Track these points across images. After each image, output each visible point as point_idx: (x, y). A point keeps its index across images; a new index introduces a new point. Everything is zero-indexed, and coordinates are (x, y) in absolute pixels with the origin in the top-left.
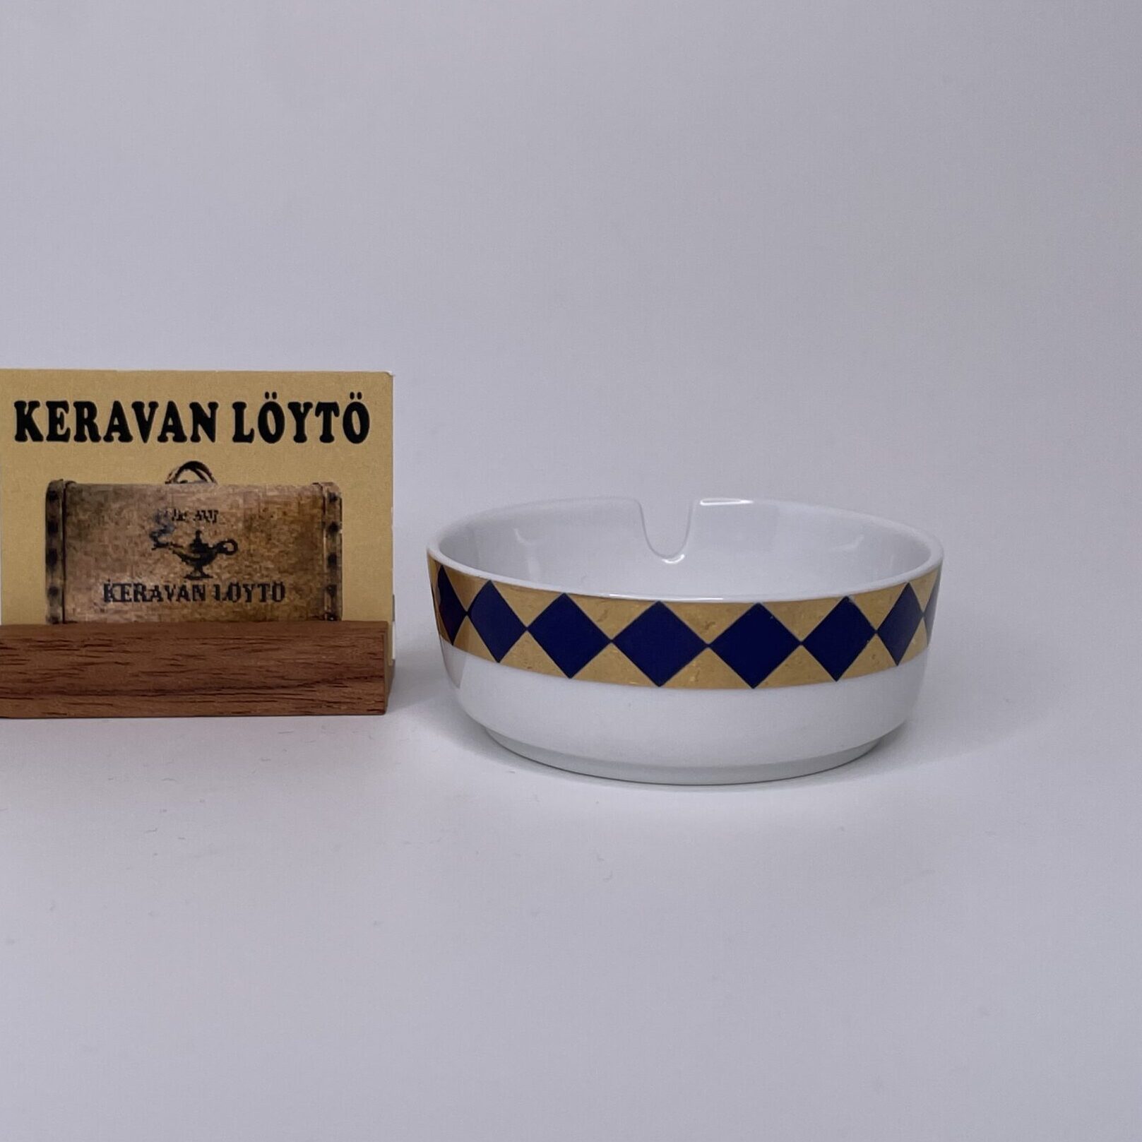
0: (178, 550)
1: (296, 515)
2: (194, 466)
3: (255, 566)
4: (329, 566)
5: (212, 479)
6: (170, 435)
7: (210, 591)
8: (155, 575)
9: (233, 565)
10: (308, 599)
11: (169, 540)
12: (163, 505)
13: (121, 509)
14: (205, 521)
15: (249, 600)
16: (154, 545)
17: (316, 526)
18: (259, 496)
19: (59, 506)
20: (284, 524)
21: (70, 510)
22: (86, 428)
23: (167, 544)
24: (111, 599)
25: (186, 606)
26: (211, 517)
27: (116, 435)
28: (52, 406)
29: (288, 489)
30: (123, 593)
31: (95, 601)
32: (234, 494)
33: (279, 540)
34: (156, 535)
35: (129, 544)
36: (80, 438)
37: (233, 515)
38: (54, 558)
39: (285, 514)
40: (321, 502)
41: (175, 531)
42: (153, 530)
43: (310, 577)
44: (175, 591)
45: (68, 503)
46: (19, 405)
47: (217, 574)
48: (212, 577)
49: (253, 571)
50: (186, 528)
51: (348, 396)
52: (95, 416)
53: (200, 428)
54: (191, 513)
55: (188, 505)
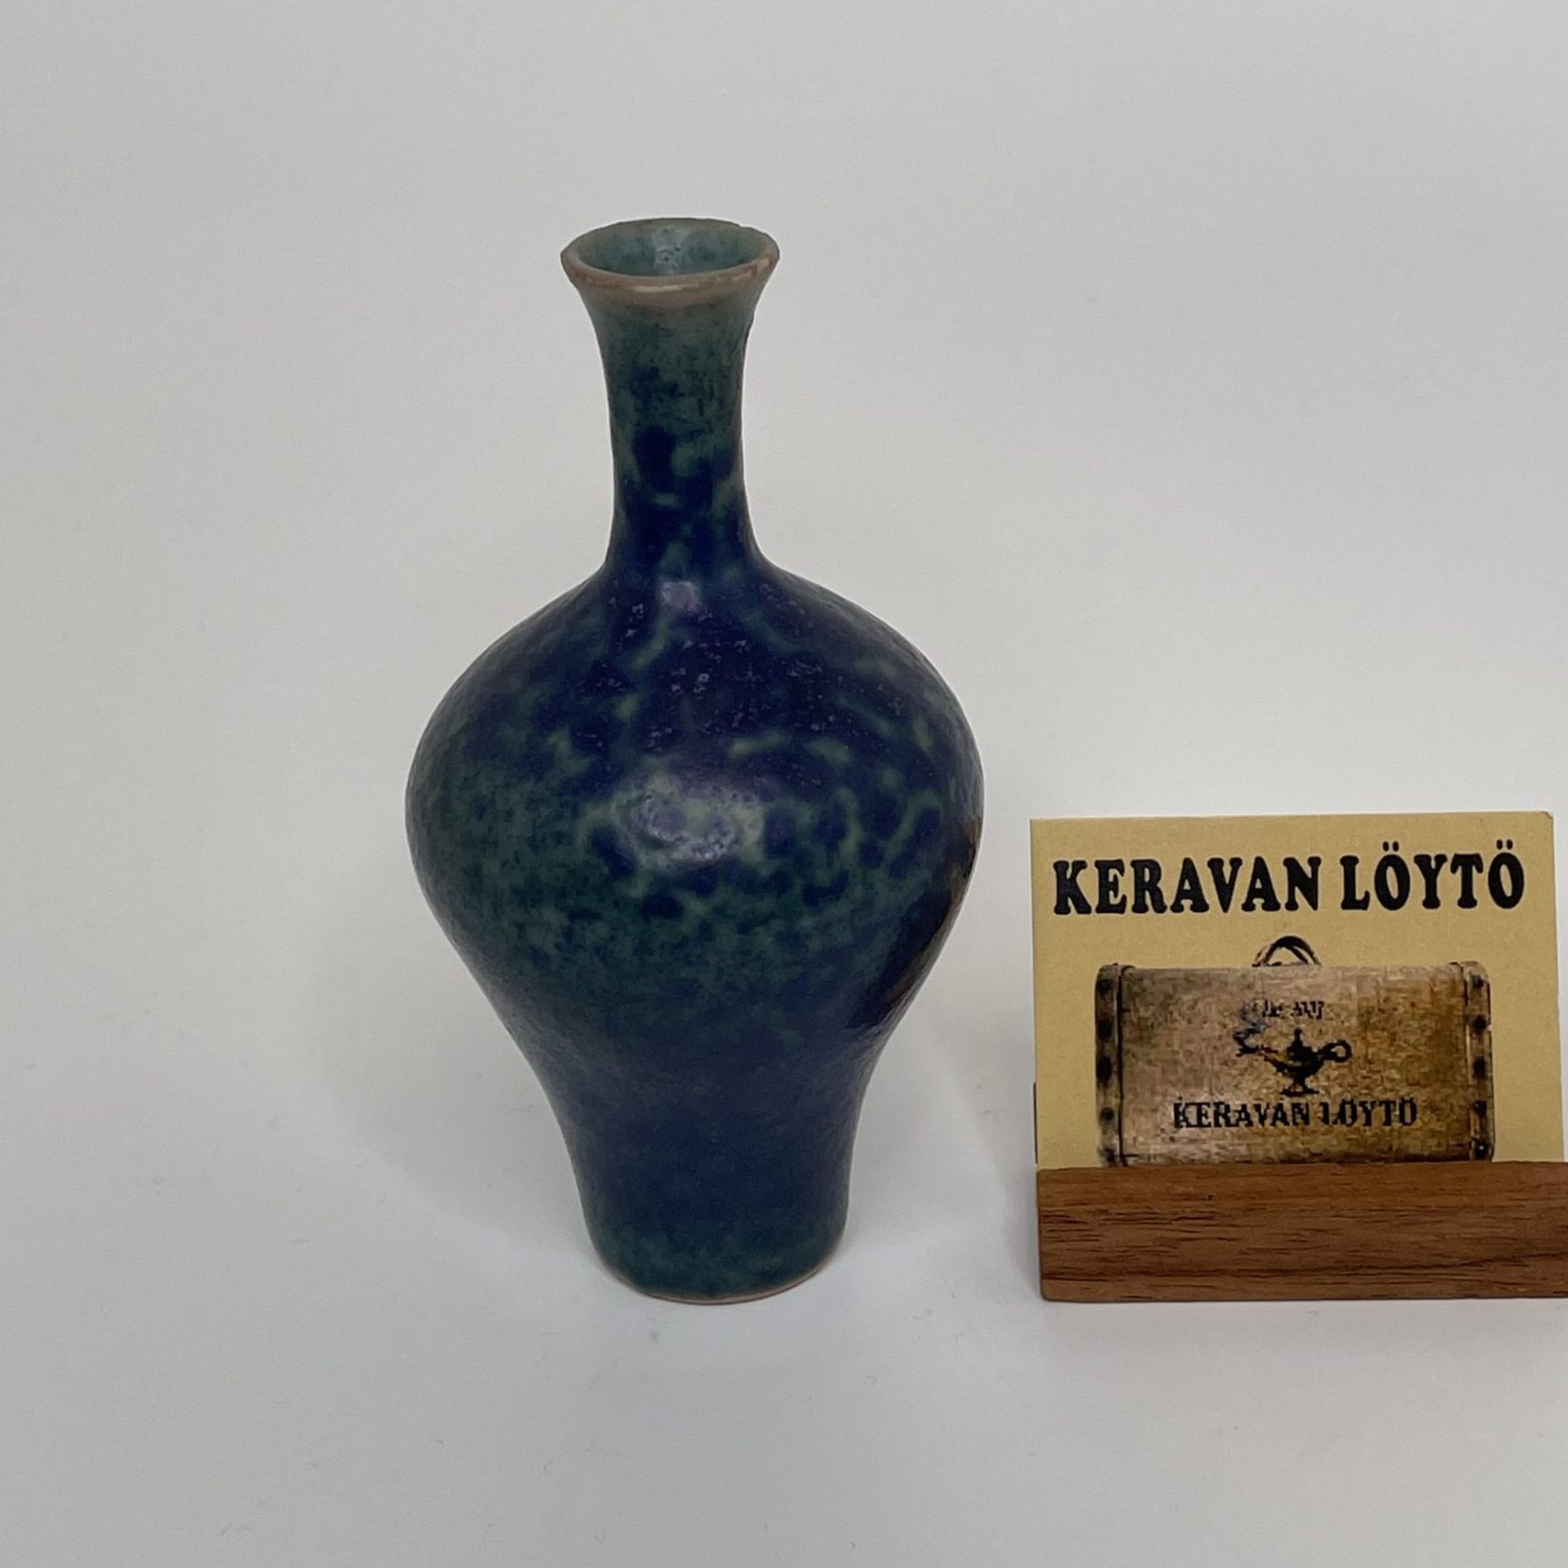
0: (1269, 1055)
1: (1428, 1006)
2: (1291, 943)
3: (1375, 1077)
4: (1475, 1076)
5: (1315, 960)
6: (1258, 902)
7: (1316, 1112)
8: (1242, 1090)
9: (1346, 1075)
10: (1449, 1120)
11: (1260, 1043)
12: (1250, 995)
14: (1306, 1016)
15: (1368, 1123)
16: (1240, 1050)
17: (1456, 1021)
18: (1378, 982)
19: (1112, 1000)
20: (1413, 1019)
21: (1128, 1004)
22: (1147, 894)
23: (1257, 1047)
24: (1184, 1124)
25: (1284, 1133)
27: (1187, 903)
28: (1103, 867)
29: (1417, 970)
30: (1200, 1115)
31: (1162, 1127)
32: (1345, 979)
33: (1406, 1041)
34: (1242, 1036)
35: (1207, 1048)
36: (1140, 908)
37: (1344, 1008)
38: (1107, 1070)
39: (1413, 1005)
40: (1462, 988)
41: (1267, 1030)
42: (1239, 1030)
43: (1449, 1091)
44: (1268, 1111)
45: (1124, 995)
46: (1060, 867)
47: (1324, 1088)
48: (1318, 1092)
49: (1373, 1083)
50: (1281, 1026)
51: (1495, 844)
52: (1159, 879)
53: (1297, 891)
54: (1289, 1007)
55: (1284, 995)
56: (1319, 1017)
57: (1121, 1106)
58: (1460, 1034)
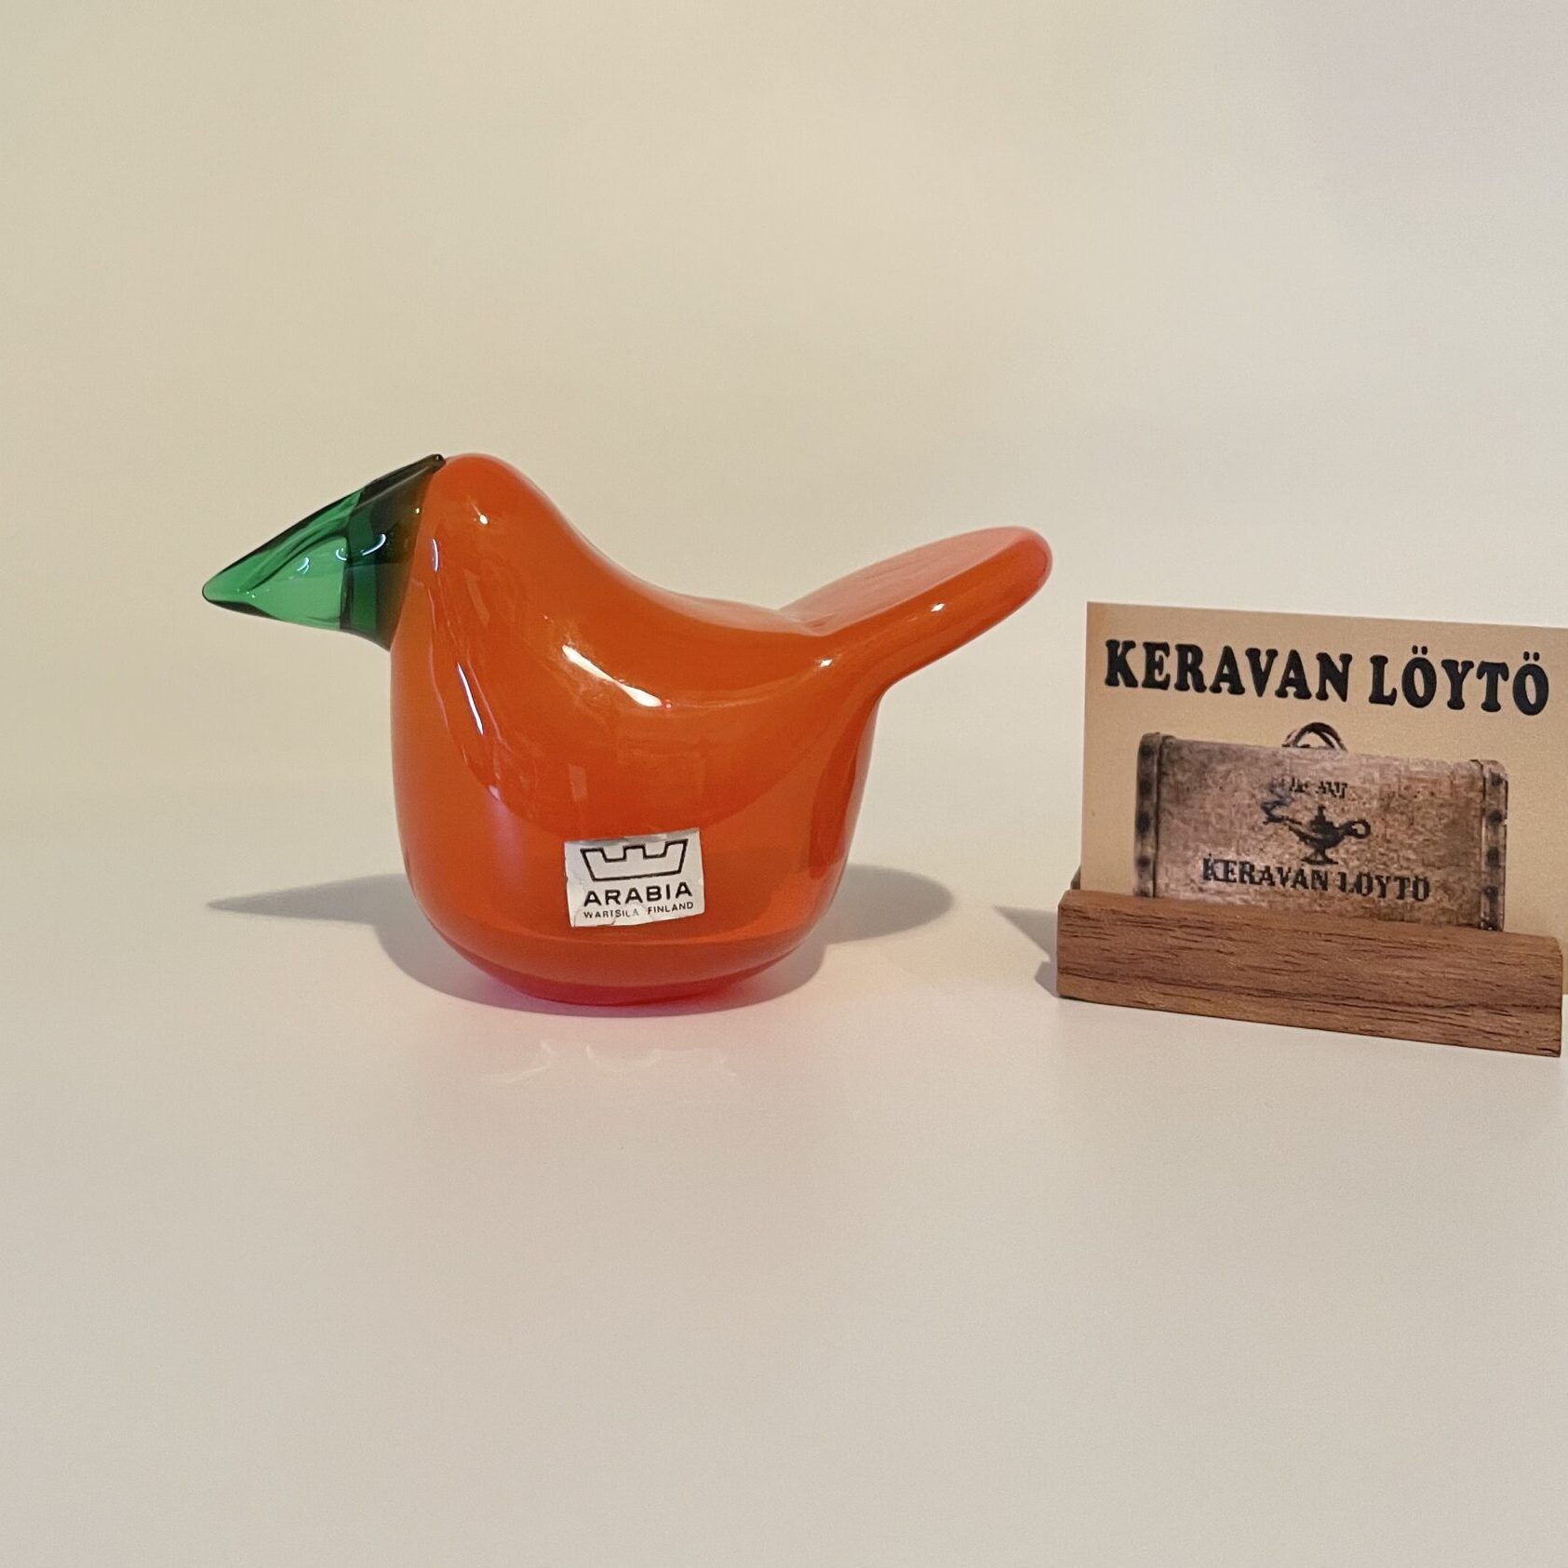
0: (1296, 826)
1: (1446, 797)
2: (1319, 729)
3: (1391, 855)
4: (1489, 864)
5: (1342, 746)
6: (1291, 690)
7: (1334, 879)
8: (1266, 853)
9: (1364, 850)
10: (1460, 901)
11: (1285, 814)
12: (1279, 771)
13: (1228, 772)
14: (1329, 795)
15: (1383, 895)
16: (1267, 818)
17: (1473, 813)
18: (1400, 771)
19: (1153, 764)
20: (1431, 806)
21: (1167, 768)
22: (1189, 675)
23: (1283, 818)
24: (1212, 877)
25: (1303, 895)
26: (1338, 791)
27: (1225, 686)
29: (1438, 764)
30: (1227, 871)
31: (1193, 878)
32: (1369, 766)
33: (1424, 826)
34: (1269, 806)
35: (1236, 814)
36: (1182, 686)
37: (1366, 791)
38: (1144, 824)
39: (1432, 794)
40: (1481, 784)
41: (1293, 805)
42: (1265, 801)
43: (1463, 875)
44: (1290, 874)
45: (1164, 759)
46: (1112, 645)
47: (1344, 860)
48: (1337, 863)
49: (1389, 860)
50: (1306, 802)
51: (1522, 655)
52: (1201, 662)
53: (1328, 684)
54: (1314, 784)
55: (1310, 775)
56: (1343, 796)
57: (1156, 855)
58: (1476, 825)
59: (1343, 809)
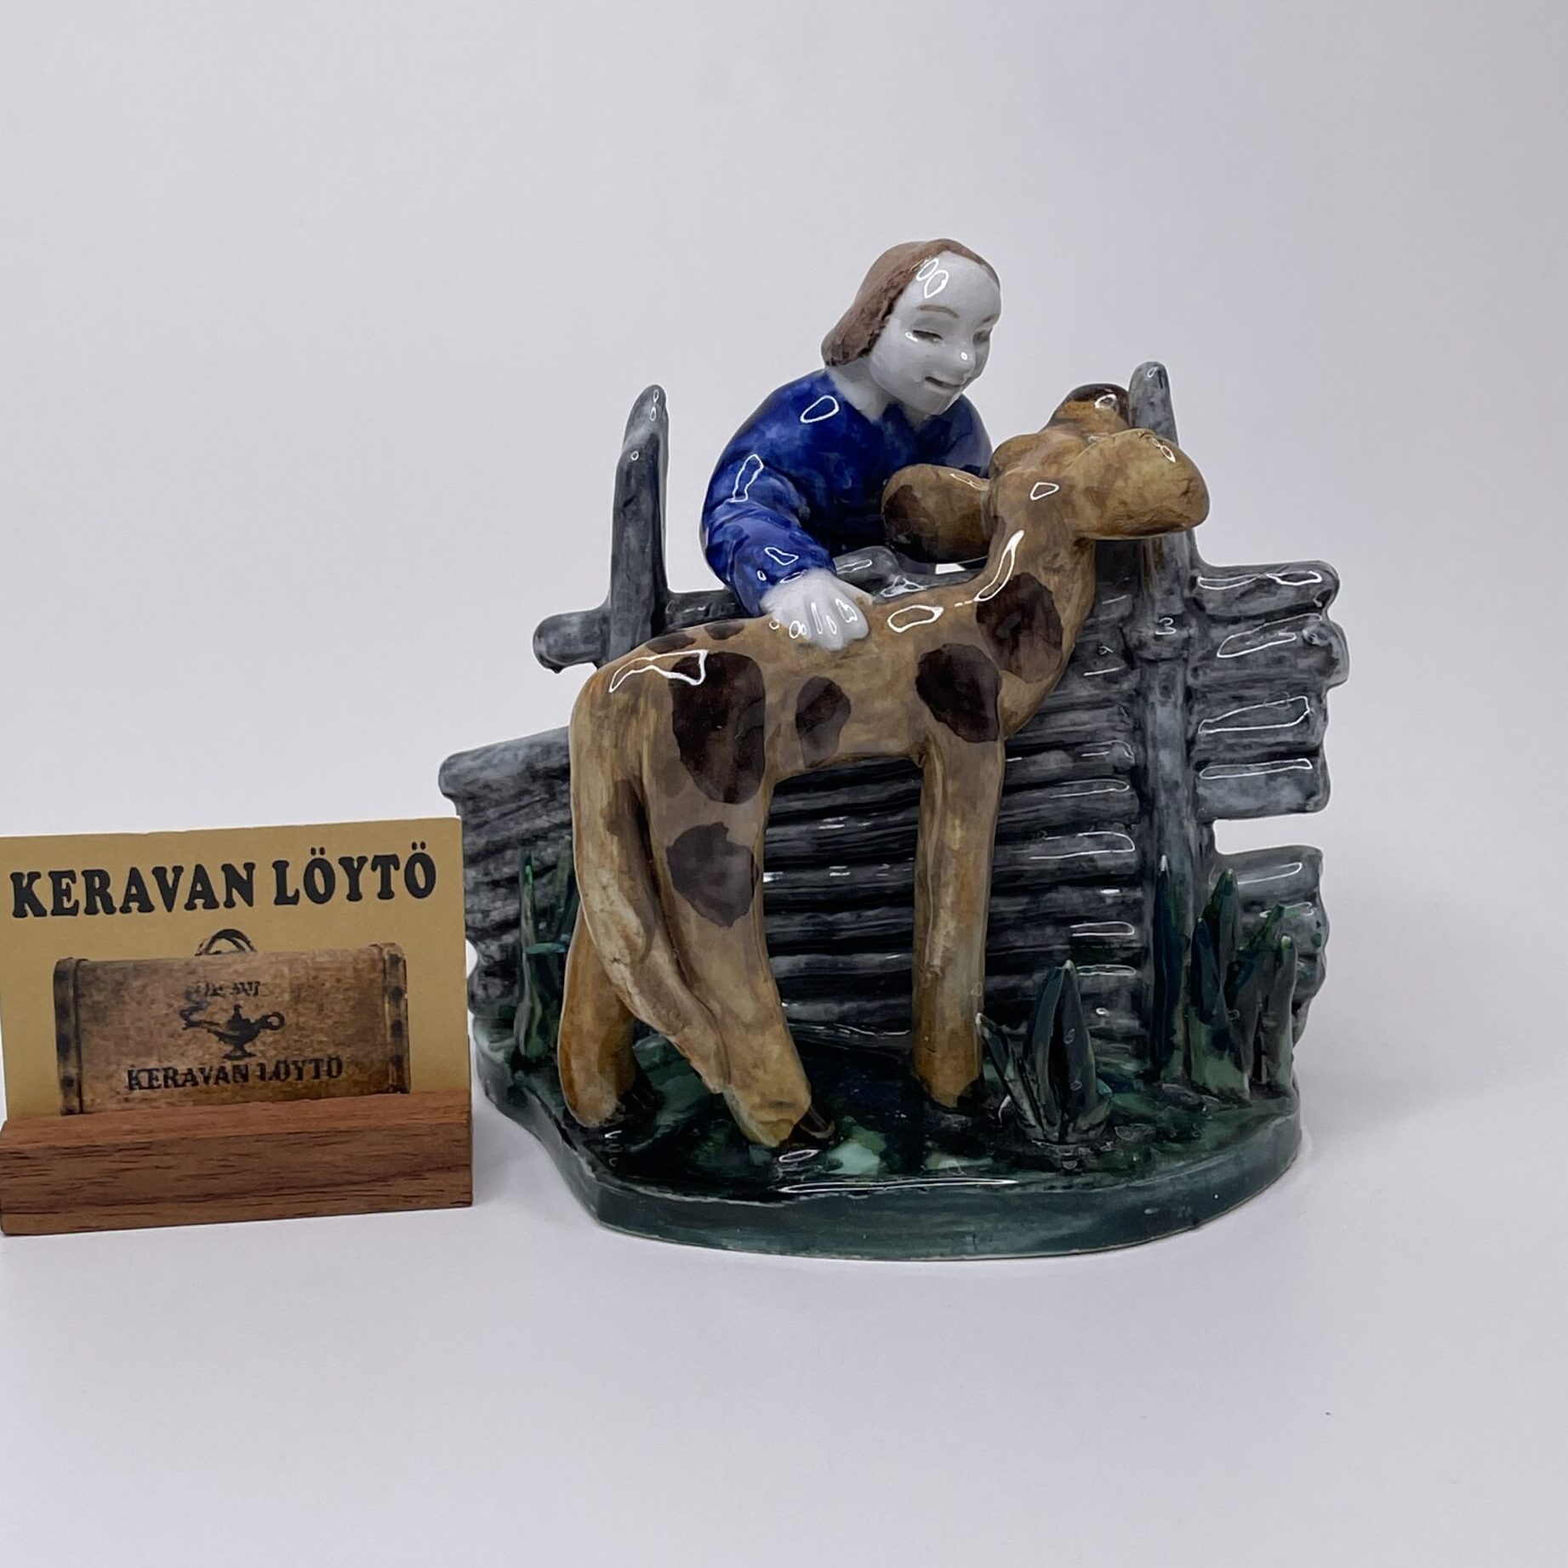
0: (214, 1028)
1: (352, 981)
2: (230, 934)
3: (304, 1041)
4: (393, 1035)
5: (252, 948)
6: (199, 902)
7: (254, 1070)
8: (188, 1057)
9: (279, 1041)
11: (203, 1018)
12: (193, 979)
13: (144, 987)
14: (243, 994)
15: (300, 1077)
16: (185, 1024)
17: (376, 992)
18: (307, 964)
19: (68, 988)
20: (338, 992)
21: (83, 990)
22: (98, 899)
23: (201, 1022)
24: (137, 1087)
25: (226, 1090)
27: (134, 905)
28: (56, 877)
29: (341, 953)
30: (150, 1079)
31: (117, 1090)
32: (278, 963)
33: (333, 1010)
34: (186, 1013)
35: (155, 1024)
36: (91, 910)
37: (277, 986)
38: (66, 1045)
39: (338, 981)
40: (380, 965)
41: (210, 1009)
42: (183, 1009)
43: (370, 1048)
44: (212, 1073)
45: (79, 983)
46: (17, 877)
47: (261, 1051)
48: (255, 1055)
49: (304, 1045)
50: (222, 1004)
51: (409, 845)
52: (108, 885)
53: (235, 892)
54: (228, 987)
55: (223, 978)
56: (256, 994)
58: (379, 1002)
59: (257, 1006)
